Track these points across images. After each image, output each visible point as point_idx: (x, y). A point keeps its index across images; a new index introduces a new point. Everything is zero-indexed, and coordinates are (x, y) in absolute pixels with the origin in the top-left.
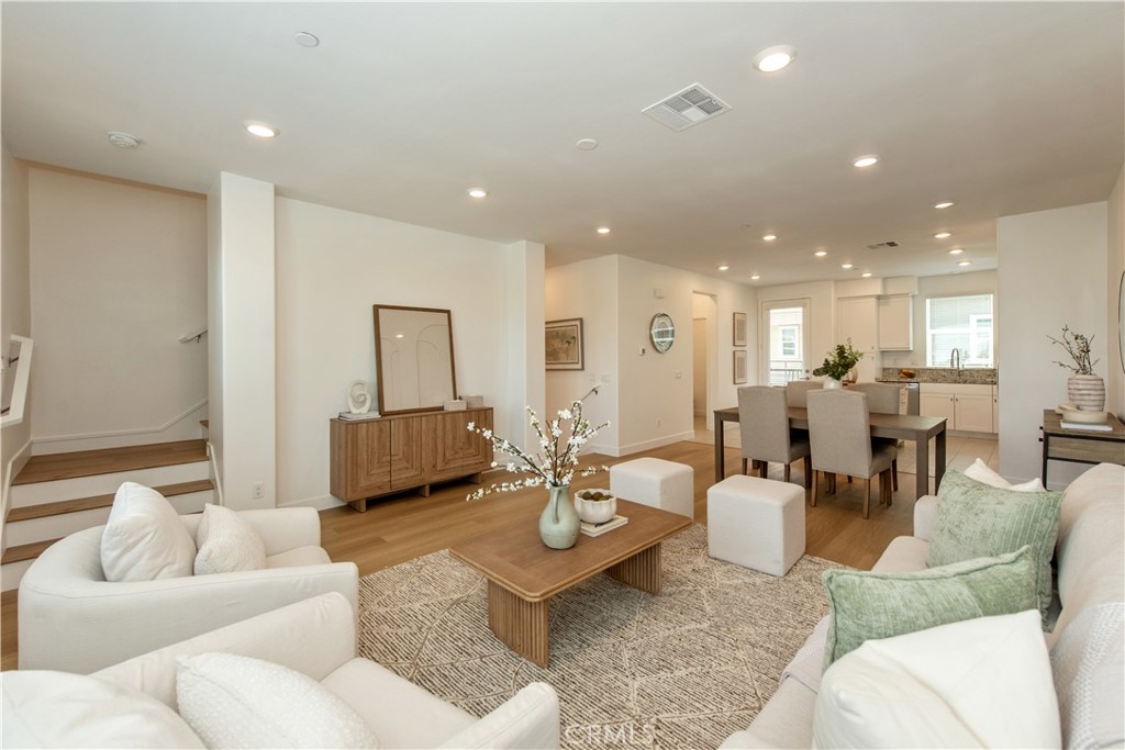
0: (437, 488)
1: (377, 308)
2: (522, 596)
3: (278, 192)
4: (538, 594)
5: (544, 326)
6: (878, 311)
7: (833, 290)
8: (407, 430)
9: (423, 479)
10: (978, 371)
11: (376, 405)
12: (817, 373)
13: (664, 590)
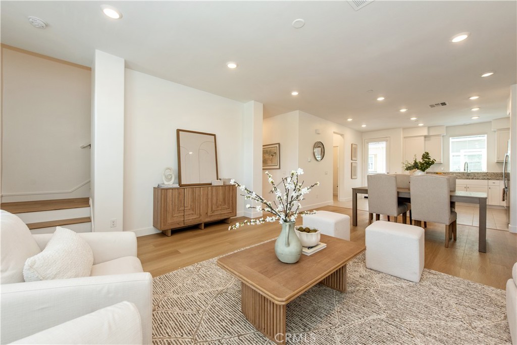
0: (208, 225)
1: (178, 131)
2: (273, 300)
3: (127, 66)
4: (284, 299)
5: (262, 147)
6: (425, 143)
7: (402, 133)
8: (193, 194)
9: (201, 220)
10: (478, 173)
11: (177, 181)
12: (408, 168)
13: (349, 289)
